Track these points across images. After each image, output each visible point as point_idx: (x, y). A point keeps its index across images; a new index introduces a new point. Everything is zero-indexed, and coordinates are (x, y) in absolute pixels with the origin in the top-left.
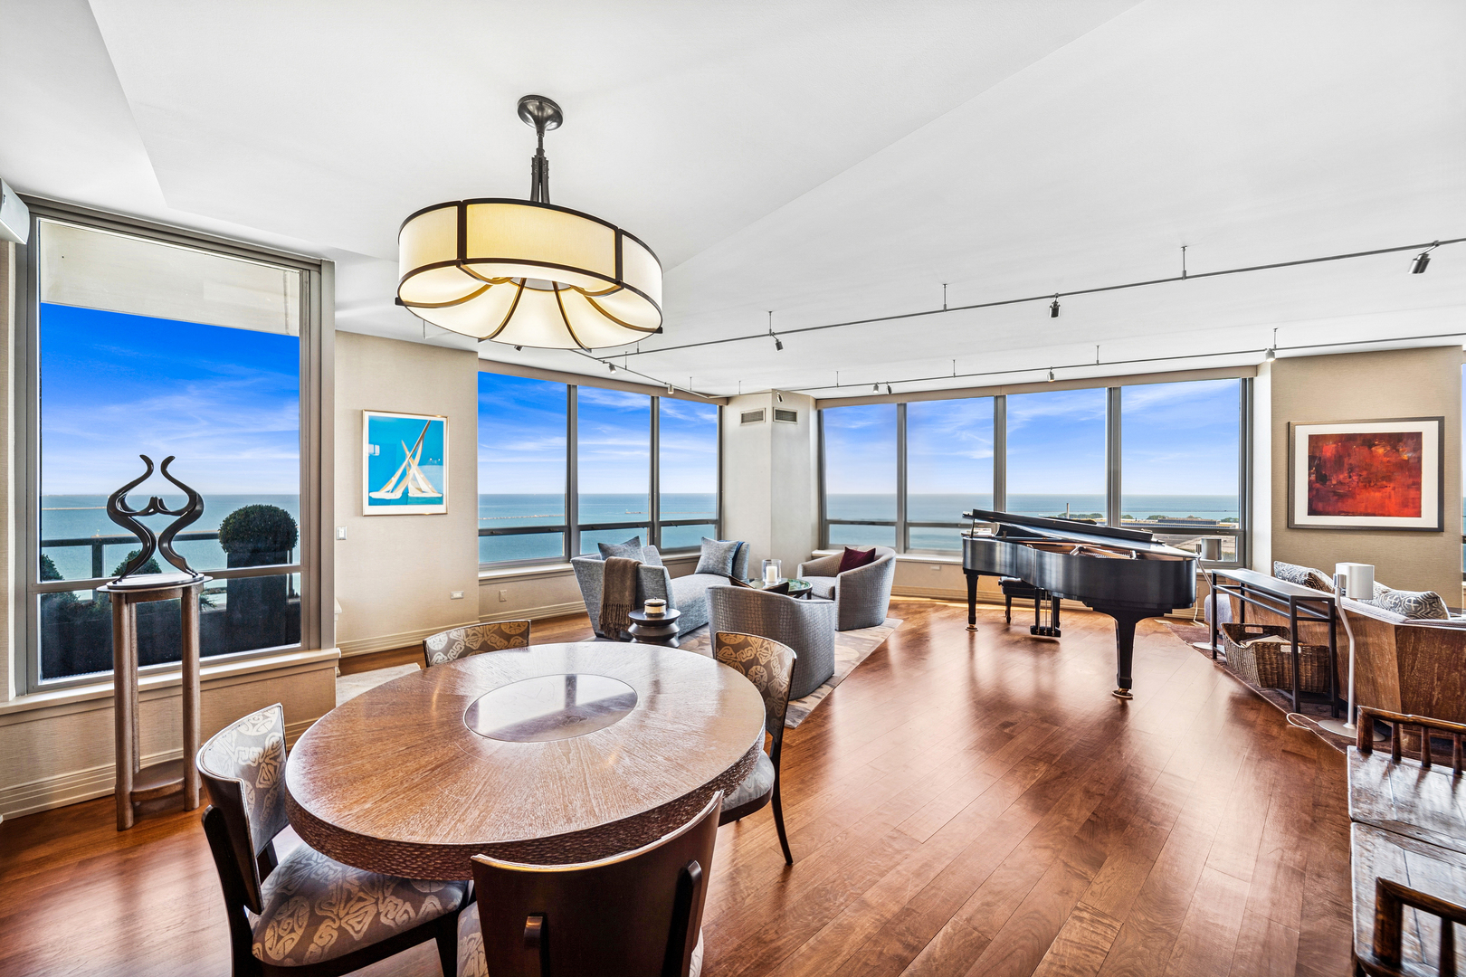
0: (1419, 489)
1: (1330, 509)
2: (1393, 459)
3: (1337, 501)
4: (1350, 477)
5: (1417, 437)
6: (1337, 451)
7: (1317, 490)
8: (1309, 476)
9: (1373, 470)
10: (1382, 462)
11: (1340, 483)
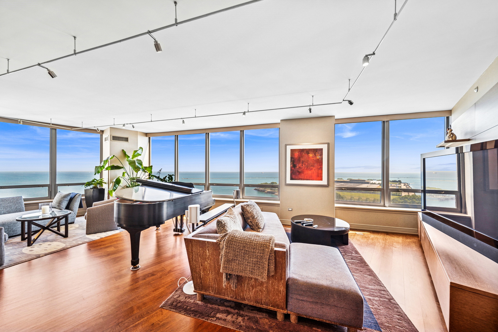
0: (322, 170)
1: (297, 178)
2: (314, 159)
3: (299, 174)
4: (302, 165)
5: (322, 150)
6: (299, 155)
7: (293, 170)
8: (291, 165)
9: (309, 163)
10: (311, 160)
11: (300, 168)
